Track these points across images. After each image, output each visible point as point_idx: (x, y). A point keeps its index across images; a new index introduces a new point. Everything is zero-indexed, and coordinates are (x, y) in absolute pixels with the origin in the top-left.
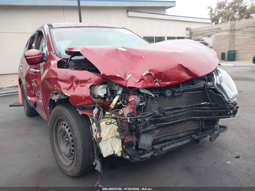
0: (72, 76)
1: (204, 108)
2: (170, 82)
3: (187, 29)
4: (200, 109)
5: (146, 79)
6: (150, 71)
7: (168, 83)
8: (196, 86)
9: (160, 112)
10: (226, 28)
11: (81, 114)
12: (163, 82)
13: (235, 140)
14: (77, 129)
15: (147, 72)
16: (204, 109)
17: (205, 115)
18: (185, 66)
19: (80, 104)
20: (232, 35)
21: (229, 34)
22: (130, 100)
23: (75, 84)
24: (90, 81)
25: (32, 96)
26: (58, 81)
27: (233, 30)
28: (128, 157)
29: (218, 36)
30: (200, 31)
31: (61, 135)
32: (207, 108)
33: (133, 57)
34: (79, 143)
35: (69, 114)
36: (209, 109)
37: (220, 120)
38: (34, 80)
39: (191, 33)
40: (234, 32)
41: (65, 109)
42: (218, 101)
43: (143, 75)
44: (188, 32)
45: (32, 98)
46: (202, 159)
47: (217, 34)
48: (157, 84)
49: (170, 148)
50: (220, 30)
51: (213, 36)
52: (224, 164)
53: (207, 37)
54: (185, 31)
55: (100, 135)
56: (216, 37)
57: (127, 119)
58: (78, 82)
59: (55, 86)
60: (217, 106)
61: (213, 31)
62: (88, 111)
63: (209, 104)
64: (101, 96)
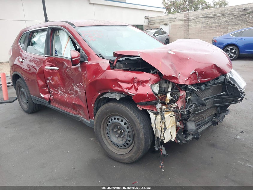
0: (134, 78)
1: (223, 96)
2: (208, 79)
3: (146, 17)
4: (220, 98)
5: (192, 77)
6: (195, 70)
7: (206, 80)
8: (220, 80)
9: (199, 103)
10: (181, 18)
11: (141, 109)
12: (203, 79)
13: (232, 120)
14: (139, 122)
15: (194, 71)
16: (222, 98)
17: (223, 102)
18: (218, 66)
19: (143, 101)
20: (186, 25)
21: (184, 23)
22: (181, 95)
23: (137, 84)
24: (150, 82)
25: (45, 93)
26: (118, 82)
27: (187, 20)
28: (179, 141)
29: (173, 25)
30: (158, 19)
31: (111, 129)
32: (225, 96)
33: (180, 59)
34: (141, 134)
35: (128, 109)
36: (226, 98)
37: (231, 105)
38: (50, 77)
39: (149, 21)
40: (187, 21)
41: (122, 105)
42: (233, 91)
43: (191, 74)
44: (146, 21)
45: (45, 95)
46: (218, 137)
47: (173, 23)
48: (198, 80)
49: (201, 130)
50: (176, 19)
51: (170, 24)
52: (235, 138)
53: (164, 25)
54: (143, 19)
55: (165, 126)
56: (172, 25)
57: (184, 111)
58: (139, 82)
59: (114, 86)
60: (231, 95)
61: (169, 20)
62: (149, 106)
63: (226, 94)
64: (157, 93)
